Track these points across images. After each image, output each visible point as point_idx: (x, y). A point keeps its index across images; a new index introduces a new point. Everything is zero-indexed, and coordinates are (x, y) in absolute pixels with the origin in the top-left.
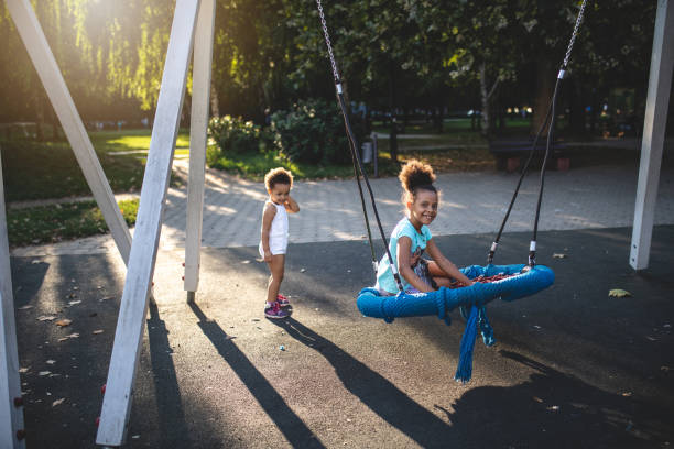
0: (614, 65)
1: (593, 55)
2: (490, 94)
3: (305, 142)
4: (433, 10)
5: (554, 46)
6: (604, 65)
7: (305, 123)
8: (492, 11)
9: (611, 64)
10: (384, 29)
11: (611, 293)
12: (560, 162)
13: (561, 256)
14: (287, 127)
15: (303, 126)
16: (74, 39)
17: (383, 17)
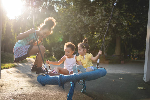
0: (135, 36)
1: (130, 34)
2: (106, 48)
3: (59, 54)
4: (90, 21)
5: (120, 31)
6: (133, 36)
7: (60, 50)
8: (104, 22)
9: (134, 36)
10: (79, 27)
11: (138, 88)
12: (122, 62)
13: (122, 79)
14: (55, 50)
15: (59, 50)
16: (11, 30)
17: (79, 24)
